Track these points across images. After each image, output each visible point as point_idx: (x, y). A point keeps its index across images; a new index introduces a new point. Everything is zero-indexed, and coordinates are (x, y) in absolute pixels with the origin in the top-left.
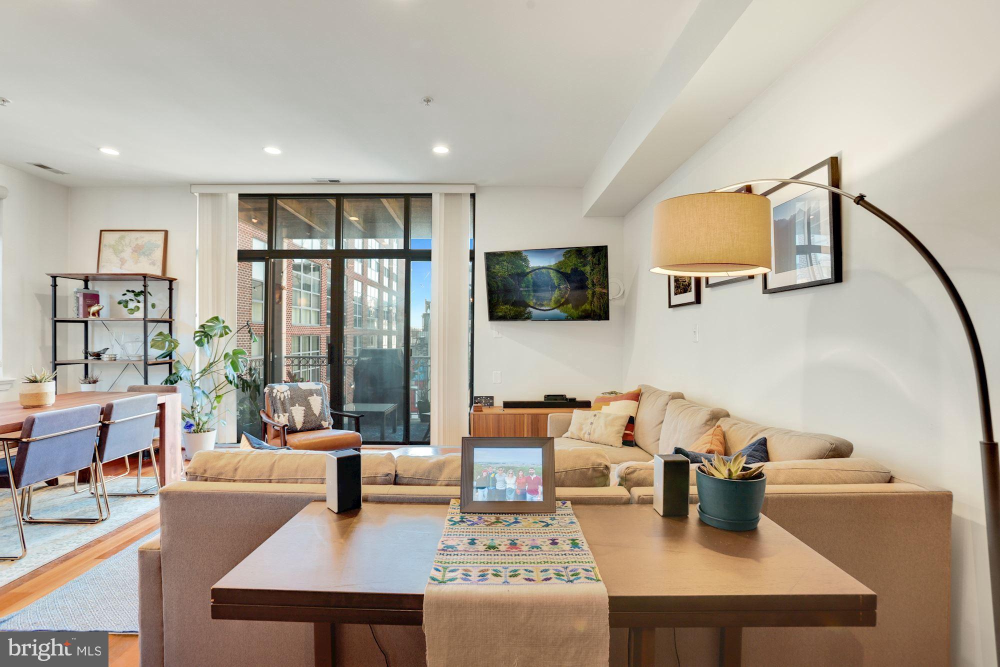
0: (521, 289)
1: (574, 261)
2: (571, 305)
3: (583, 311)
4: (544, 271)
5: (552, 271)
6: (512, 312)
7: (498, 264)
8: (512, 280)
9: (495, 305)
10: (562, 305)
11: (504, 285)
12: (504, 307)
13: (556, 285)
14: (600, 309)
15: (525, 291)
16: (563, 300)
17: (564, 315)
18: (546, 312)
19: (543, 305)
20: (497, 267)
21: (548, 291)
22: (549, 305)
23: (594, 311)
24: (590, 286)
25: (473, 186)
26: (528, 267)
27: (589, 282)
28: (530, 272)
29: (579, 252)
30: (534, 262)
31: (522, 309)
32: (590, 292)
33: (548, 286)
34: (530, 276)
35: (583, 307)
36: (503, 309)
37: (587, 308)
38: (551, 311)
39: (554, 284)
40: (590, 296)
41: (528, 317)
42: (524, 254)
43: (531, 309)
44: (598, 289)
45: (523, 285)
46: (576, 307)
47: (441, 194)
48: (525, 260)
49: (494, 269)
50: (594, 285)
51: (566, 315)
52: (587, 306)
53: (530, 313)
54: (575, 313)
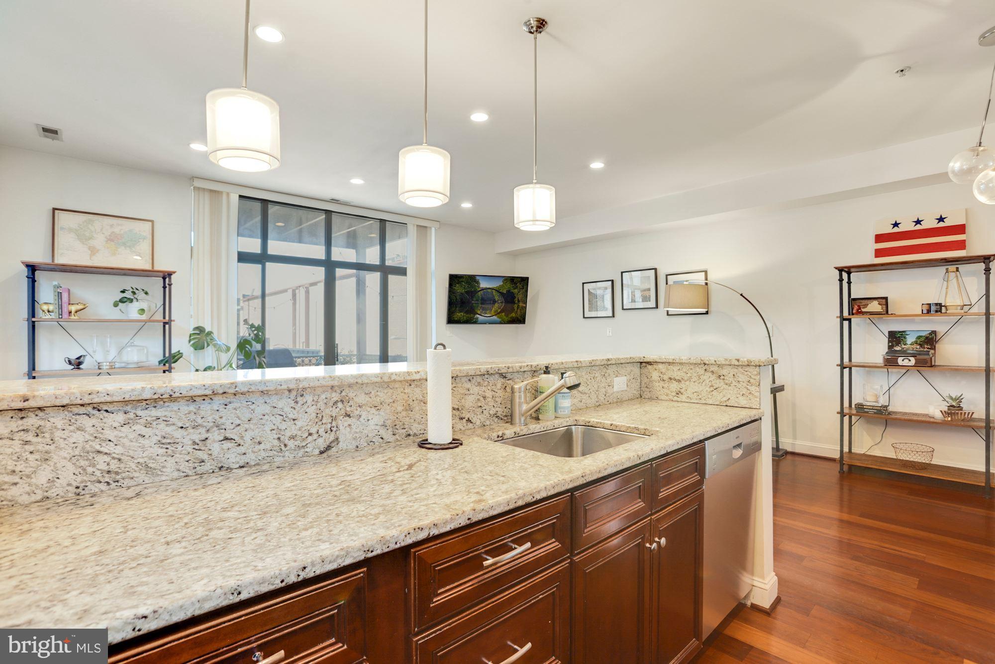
0: (473, 302)
1: (509, 286)
2: (504, 313)
3: (510, 318)
4: (489, 290)
5: (494, 291)
6: (465, 318)
7: (458, 283)
8: (467, 296)
9: (453, 313)
10: (498, 313)
11: (462, 300)
12: (459, 314)
13: (496, 300)
14: (521, 317)
15: (476, 303)
16: (499, 310)
17: (499, 320)
18: (488, 318)
19: (486, 313)
20: (457, 285)
21: (491, 304)
22: (490, 313)
23: (517, 318)
24: (517, 302)
25: (438, 223)
26: (479, 287)
27: (516, 299)
28: (480, 291)
29: (513, 280)
30: (484, 284)
31: (472, 315)
32: (516, 305)
33: (491, 300)
34: (479, 293)
35: (511, 315)
36: (459, 315)
37: (513, 316)
38: (491, 317)
39: (495, 300)
40: (516, 308)
41: (475, 322)
42: (478, 278)
43: (478, 316)
44: (521, 304)
45: (475, 299)
46: (507, 315)
47: (414, 225)
48: (478, 282)
49: (455, 286)
50: (519, 301)
51: (501, 320)
52: (513, 315)
53: (477, 318)
54: (506, 319)
